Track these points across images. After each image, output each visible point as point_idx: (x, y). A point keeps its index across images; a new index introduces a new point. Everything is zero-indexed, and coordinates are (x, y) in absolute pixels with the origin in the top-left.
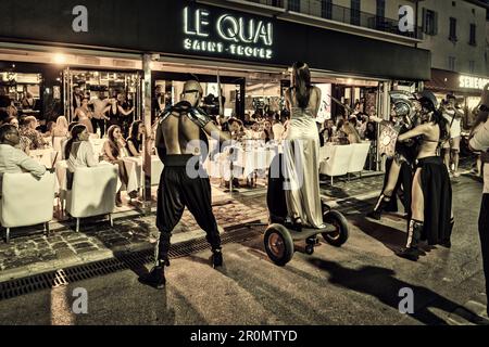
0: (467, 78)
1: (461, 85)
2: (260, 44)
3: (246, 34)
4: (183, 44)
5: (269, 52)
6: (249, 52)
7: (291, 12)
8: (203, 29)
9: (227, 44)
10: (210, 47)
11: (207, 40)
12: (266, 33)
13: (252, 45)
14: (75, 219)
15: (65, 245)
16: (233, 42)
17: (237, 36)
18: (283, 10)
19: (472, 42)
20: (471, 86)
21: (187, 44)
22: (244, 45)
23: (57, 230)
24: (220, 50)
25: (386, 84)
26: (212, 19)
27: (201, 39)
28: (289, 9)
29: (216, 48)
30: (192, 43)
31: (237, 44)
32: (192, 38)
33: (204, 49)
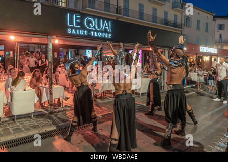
0: (203, 47)
1: (200, 51)
2: (106, 31)
3: (99, 26)
4: (67, 31)
5: (110, 35)
6: (100, 35)
7: (124, 17)
8: (77, 23)
9: (89, 31)
10: (81, 33)
11: (79, 29)
12: (108, 26)
13: (102, 32)
14: (14, 116)
15: (8, 129)
16: (92, 30)
17: (94, 27)
18: (121, 16)
19: (207, 31)
20: (205, 51)
21: (69, 31)
22: (98, 32)
23: (5, 122)
24: (86, 34)
25: (166, 50)
26: (82, 19)
27: (76, 29)
28: (124, 15)
29: (84, 33)
30: (72, 31)
31: (94, 31)
32: (72, 28)
33: (78, 33)
